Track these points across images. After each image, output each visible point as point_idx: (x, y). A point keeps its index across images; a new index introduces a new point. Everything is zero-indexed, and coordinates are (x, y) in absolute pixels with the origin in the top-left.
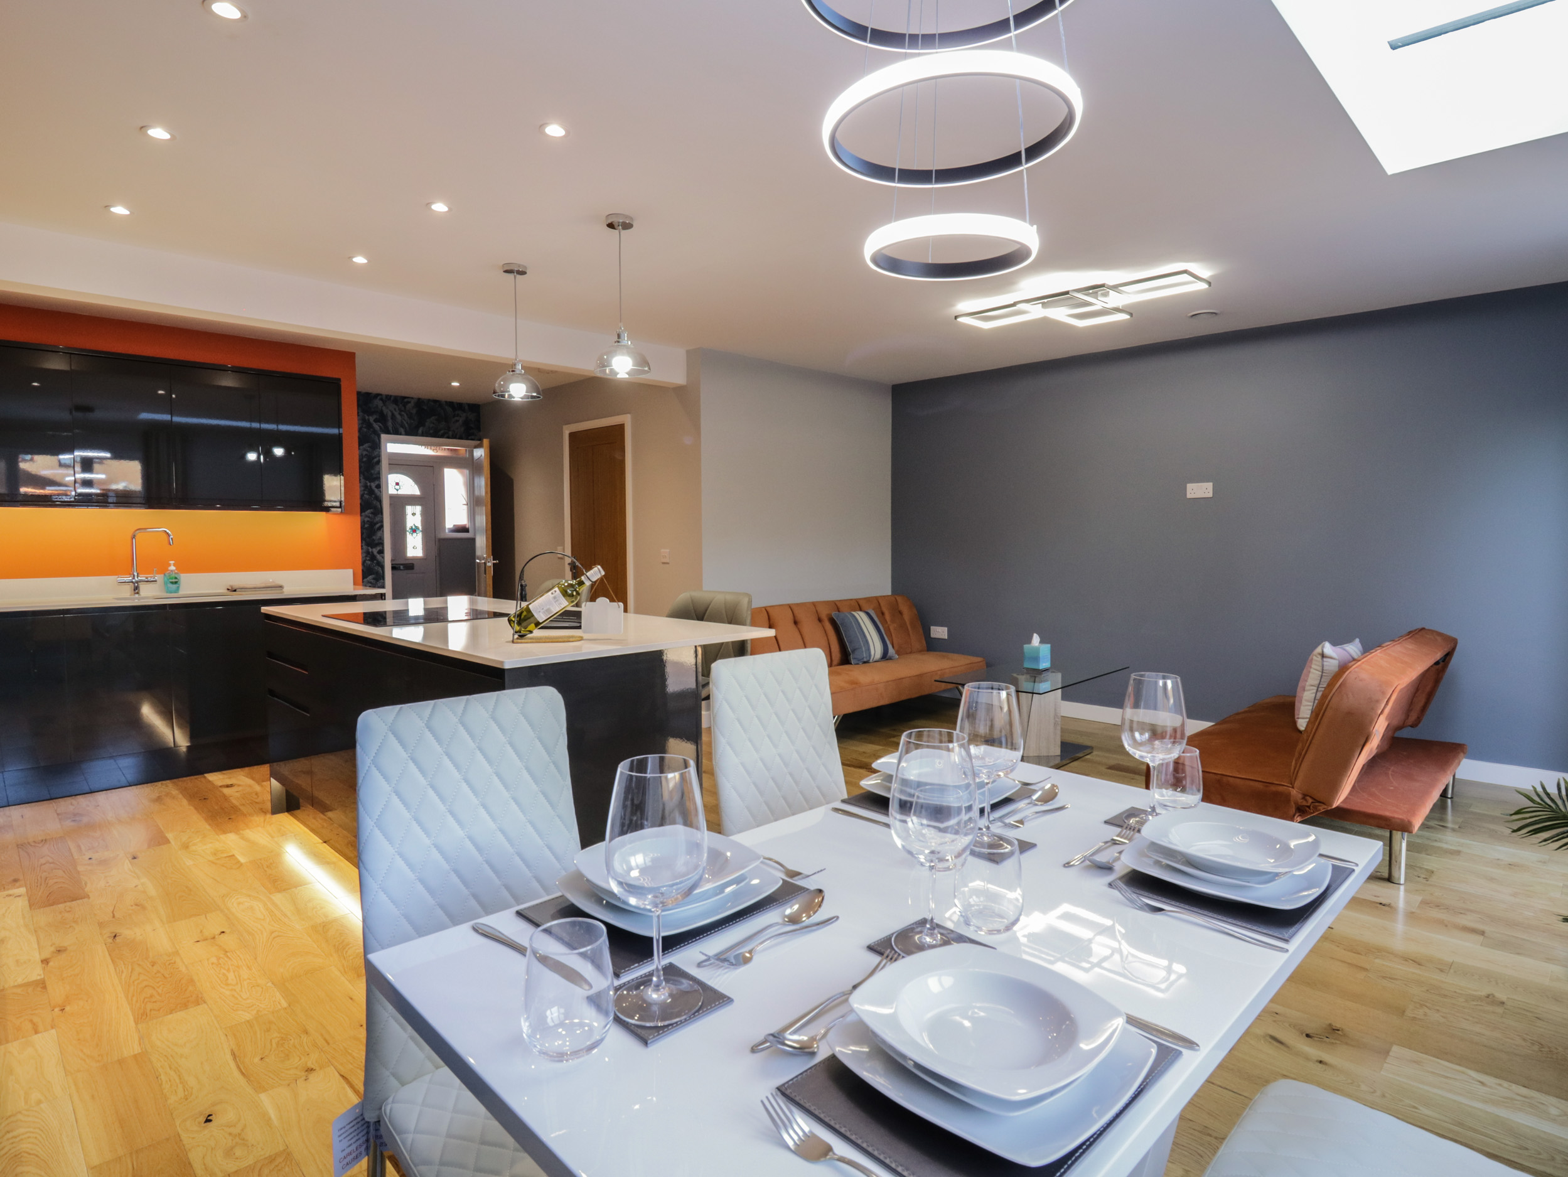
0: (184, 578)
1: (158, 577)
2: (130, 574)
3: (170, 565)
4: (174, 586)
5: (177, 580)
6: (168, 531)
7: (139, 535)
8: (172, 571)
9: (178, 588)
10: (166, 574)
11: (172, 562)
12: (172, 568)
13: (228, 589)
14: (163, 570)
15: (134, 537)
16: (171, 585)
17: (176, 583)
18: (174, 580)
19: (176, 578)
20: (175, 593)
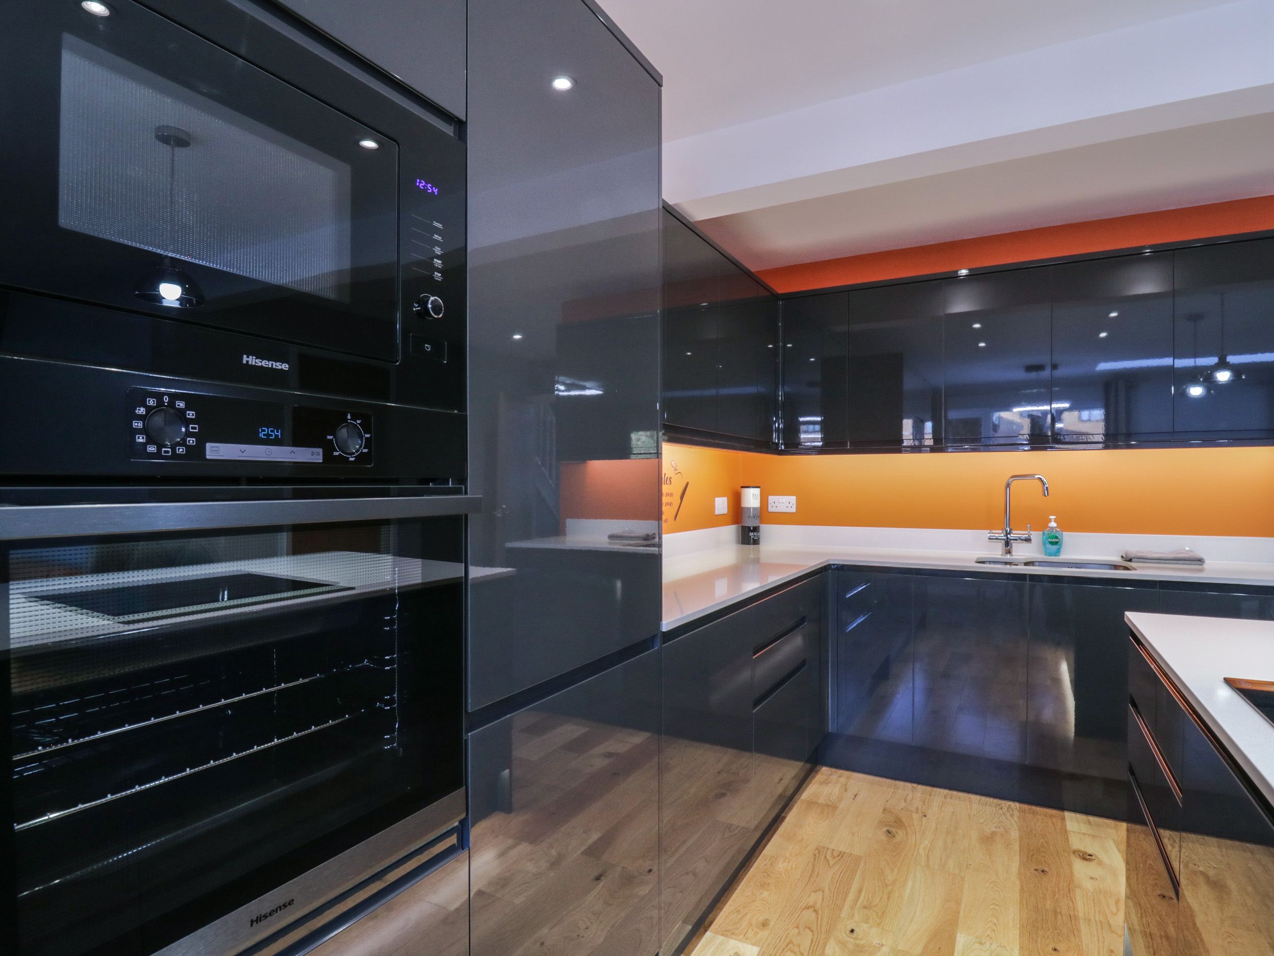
0: (1068, 537)
1: (1036, 536)
2: (1002, 529)
3: (1050, 521)
4: (1055, 547)
5: (1058, 540)
6: (1043, 478)
7: (1015, 484)
8: (1052, 528)
9: (1059, 550)
10: (1045, 532)
11: (1052, 517)
12: (1053, 524)
13: (1122, 557)
14: (1042, 525)
15: (1008, 485)
16: (1049, 546)
17: (1056, 543)
18: (1054, 540)
19: (1057, 538)
20: (1055, 556)
